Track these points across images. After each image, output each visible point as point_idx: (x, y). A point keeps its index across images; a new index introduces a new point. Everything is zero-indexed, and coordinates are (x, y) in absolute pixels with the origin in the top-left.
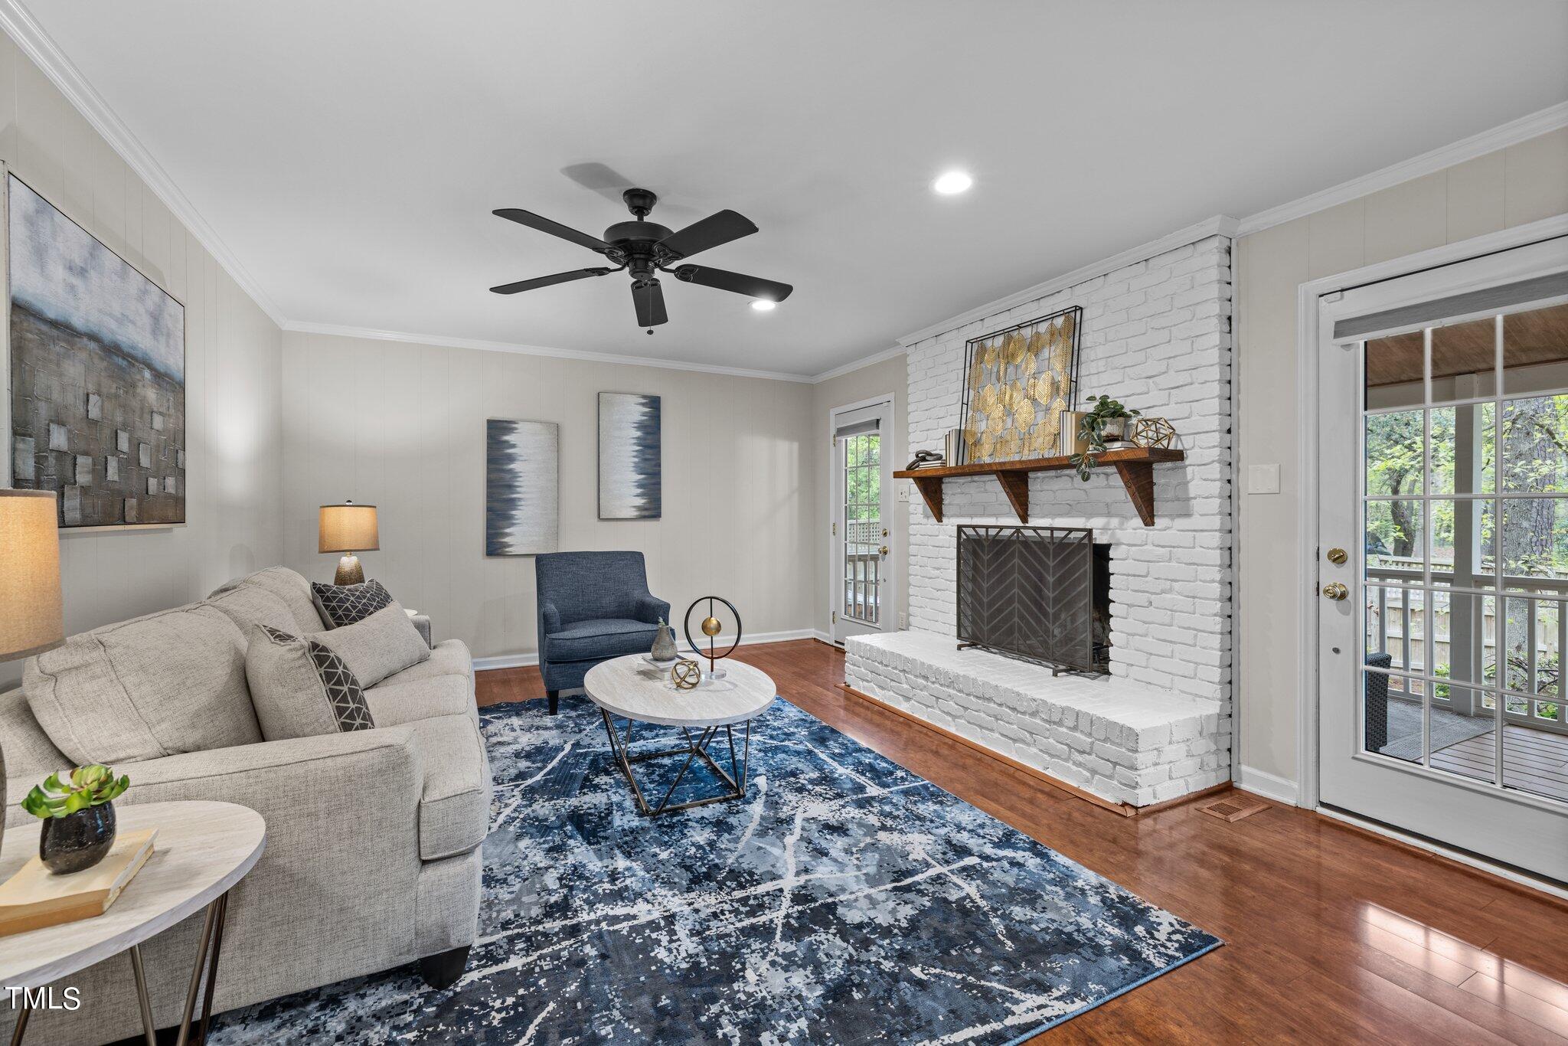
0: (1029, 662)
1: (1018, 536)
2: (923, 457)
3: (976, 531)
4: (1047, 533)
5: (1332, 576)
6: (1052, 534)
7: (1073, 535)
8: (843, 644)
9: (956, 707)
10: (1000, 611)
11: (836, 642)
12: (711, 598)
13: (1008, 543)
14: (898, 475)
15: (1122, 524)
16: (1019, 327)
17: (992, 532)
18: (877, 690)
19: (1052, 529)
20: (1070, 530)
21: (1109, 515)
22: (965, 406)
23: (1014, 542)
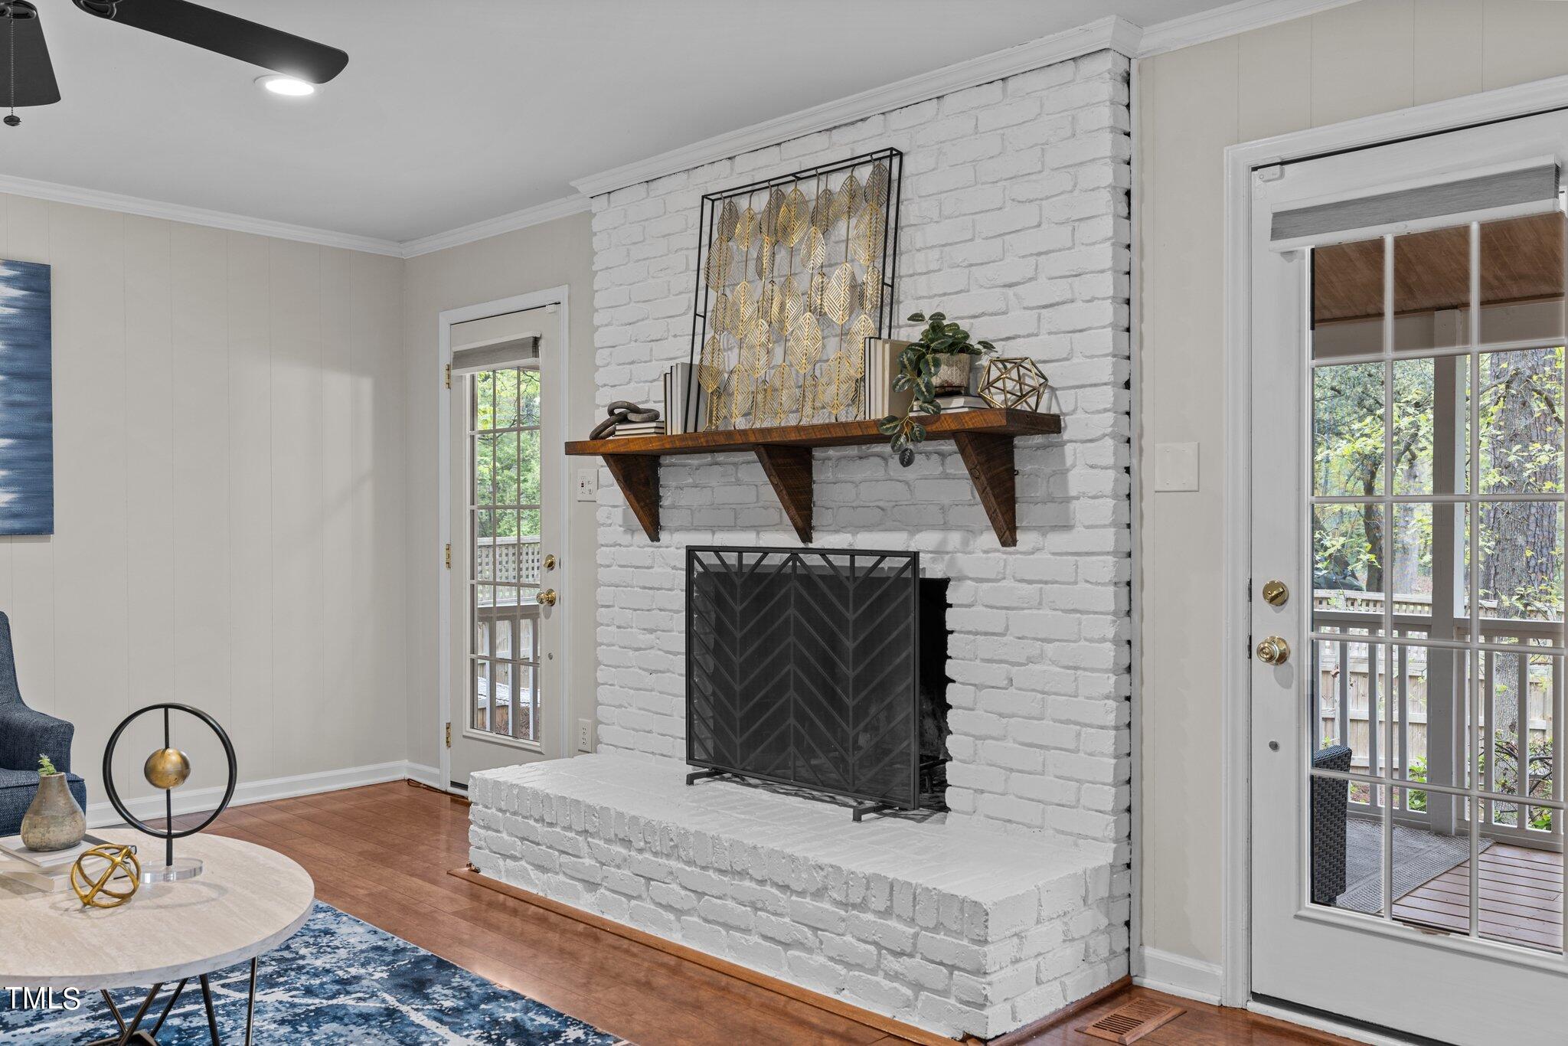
0: (814, 798)
1: (794, 565)
2: (622, 414)
3: (720, 558)
4: (843, 561)
5: (1271, 624)
6: (852, 561)
7: (887, 564)
8: (465, 787)
9: (683, 892)
10: (762, 706)
11: (454, 784)
12: (166, 707)
13: (778, 577)
14: (573, 448)
15: (965, 543)
16: (797, 177)
17: (750, 559)
18: (533, 873)
19: (853, 553)
20: (883, 555)
21: (946, 527)
22: (700, 320)
23: (787, 577)
